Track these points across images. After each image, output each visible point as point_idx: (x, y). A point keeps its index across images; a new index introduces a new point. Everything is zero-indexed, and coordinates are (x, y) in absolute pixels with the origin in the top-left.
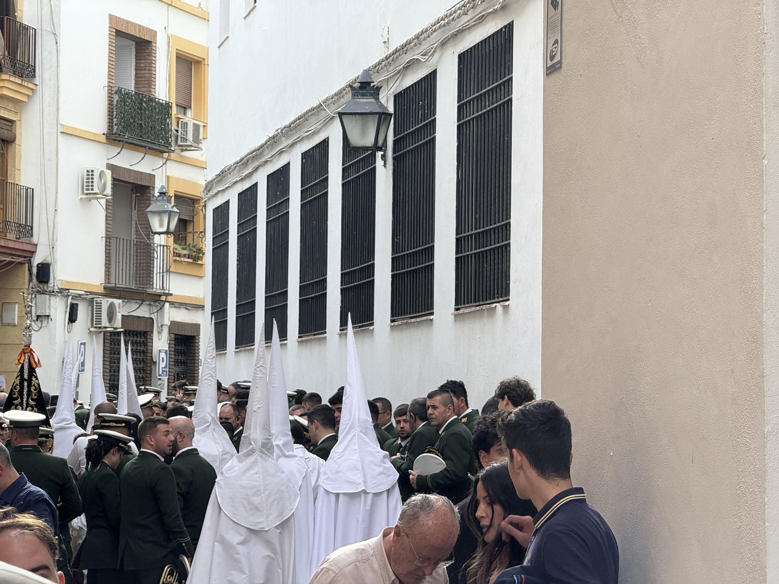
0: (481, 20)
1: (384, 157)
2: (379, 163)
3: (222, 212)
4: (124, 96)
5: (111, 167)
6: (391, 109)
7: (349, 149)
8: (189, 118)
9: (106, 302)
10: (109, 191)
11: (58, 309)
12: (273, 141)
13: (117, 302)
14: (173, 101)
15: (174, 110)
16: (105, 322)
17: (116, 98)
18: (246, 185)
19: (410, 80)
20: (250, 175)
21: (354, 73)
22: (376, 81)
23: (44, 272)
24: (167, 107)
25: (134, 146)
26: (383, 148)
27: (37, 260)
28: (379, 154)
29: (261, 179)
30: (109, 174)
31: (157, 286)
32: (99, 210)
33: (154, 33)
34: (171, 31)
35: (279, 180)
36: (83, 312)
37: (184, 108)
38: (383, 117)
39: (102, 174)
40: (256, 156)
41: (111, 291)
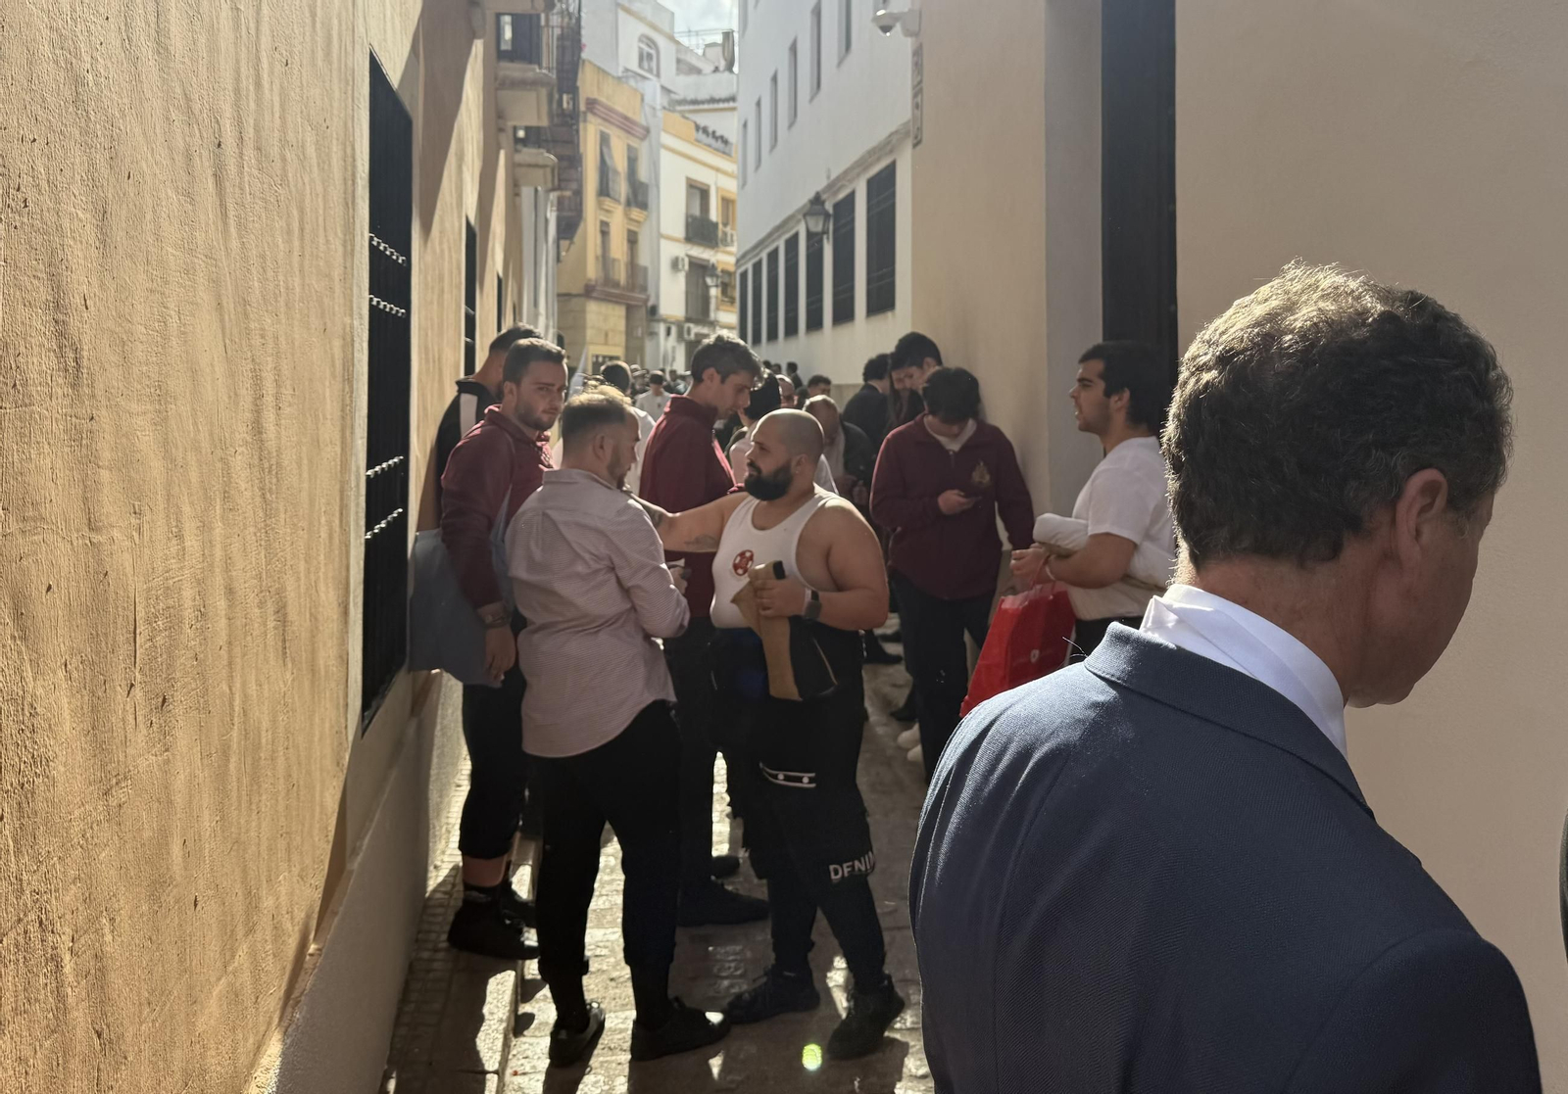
0: (879, 159)
1: (828, 238)
2: (825, 241)
3: (744, 275)
4: (694, 218)
5: (688, 256)
6: (831, 211)
7: (810, 235)
8: (728, 229)
9: (687, 325)
10: (687, 267)
11: (662, 329)
12: (770, 235)
13: (692, 325)
14: (720, 221)
15: (720, 226)
16: (686, 336)
17: (690, 220)
18: (756, 259)
19: (841, 195)
20: (758, 254)
21: (811, 195)
22: (824, 197)
23: (653, 311)
24: (716, 225)
25: (700, 244)
26: (827, 232)
27: (650, 304)
28: (825, 237)
29: (764, 255)
30: (687, 260)
31: (712, 316)
32: (681, 278)
33: (709, 186)
34: (719, 184)
35: (773, 256)
36: (674, 330)
37: (725, 224)
38: (827, 215)
39: (683, 260)
40: (760, 244)
41: (688, 320)
